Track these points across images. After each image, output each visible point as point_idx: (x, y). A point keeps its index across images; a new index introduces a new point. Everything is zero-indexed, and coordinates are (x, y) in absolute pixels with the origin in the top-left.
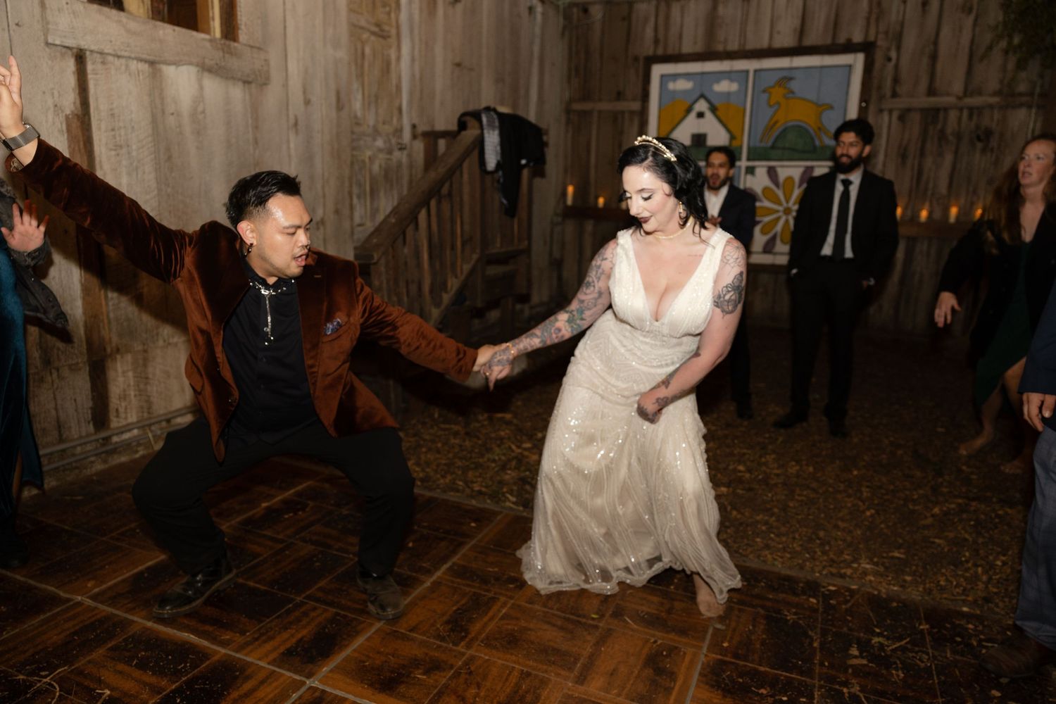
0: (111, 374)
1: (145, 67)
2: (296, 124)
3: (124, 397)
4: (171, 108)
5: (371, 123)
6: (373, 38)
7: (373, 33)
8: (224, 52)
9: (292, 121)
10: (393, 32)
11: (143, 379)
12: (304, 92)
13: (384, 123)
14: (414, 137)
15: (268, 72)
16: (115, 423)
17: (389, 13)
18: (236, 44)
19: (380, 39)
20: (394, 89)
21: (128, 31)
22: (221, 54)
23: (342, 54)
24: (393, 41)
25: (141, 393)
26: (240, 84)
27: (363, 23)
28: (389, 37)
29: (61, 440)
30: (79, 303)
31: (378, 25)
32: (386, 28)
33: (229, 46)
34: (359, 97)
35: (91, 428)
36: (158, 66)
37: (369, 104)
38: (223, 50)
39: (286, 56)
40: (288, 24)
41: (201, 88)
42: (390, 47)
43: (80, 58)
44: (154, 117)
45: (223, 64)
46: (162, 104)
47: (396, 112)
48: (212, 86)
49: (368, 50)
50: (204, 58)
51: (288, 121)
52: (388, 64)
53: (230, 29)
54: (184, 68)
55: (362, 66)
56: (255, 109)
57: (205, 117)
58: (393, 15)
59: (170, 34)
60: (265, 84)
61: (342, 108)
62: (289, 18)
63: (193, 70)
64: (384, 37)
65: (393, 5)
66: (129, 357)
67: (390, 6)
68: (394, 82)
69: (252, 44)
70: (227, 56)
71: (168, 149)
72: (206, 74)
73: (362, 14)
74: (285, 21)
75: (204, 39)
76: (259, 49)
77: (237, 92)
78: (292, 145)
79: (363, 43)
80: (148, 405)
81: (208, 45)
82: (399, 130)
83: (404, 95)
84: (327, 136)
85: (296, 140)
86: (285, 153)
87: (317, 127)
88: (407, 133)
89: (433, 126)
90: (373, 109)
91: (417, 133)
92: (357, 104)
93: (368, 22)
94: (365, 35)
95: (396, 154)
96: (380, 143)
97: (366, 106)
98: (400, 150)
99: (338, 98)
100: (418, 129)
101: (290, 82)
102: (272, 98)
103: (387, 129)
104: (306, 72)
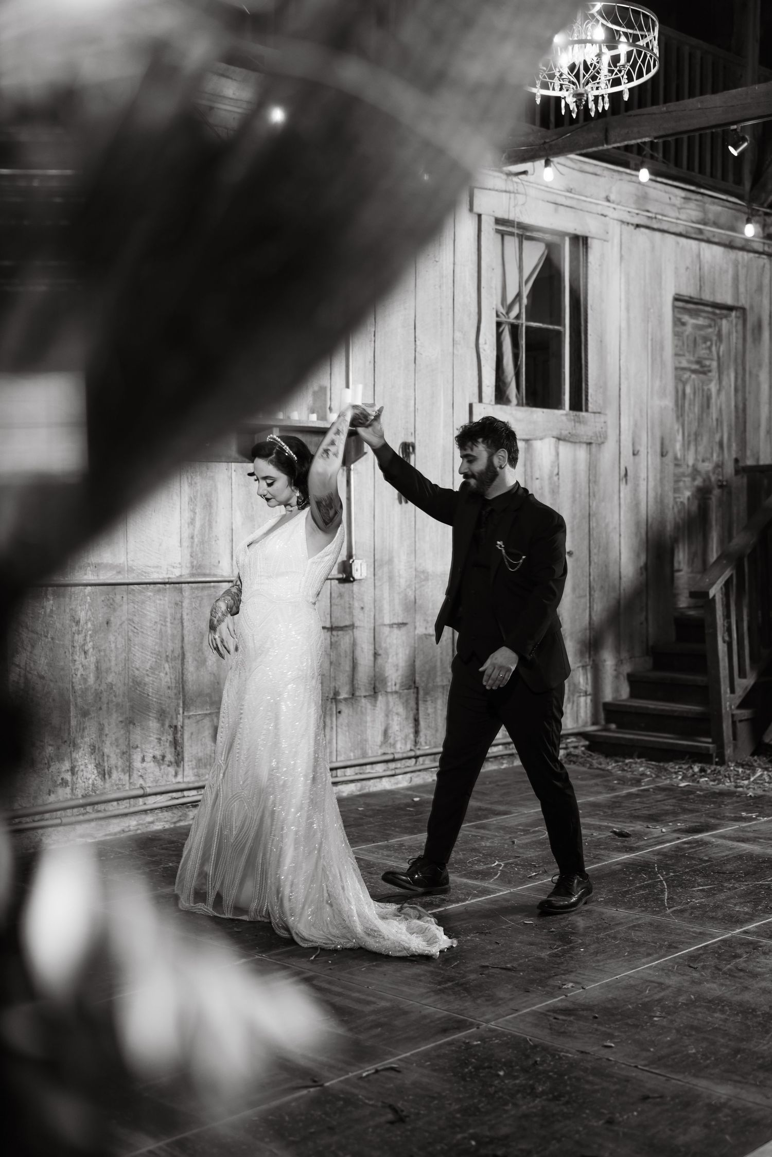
2: (626, 474)
4: (537, 475)
5: (691, 462)
6: (693, 376)
7: (694, 371)
8: (575, 422)
9: (623, 472)
10: (714, 364)
12: (633, 445)
13: (703, 461)
14: (737, 472)
15: (606, 432)
17: (710, 348)
18: (584, 414)
19: (701, 376)
20: (715, 423)
21: (518, 421)
22: (573, 423)
23: (667, 402)
24: (714, 374)
26: (584, 446)
27: (684, 364)
28: (710, 371)
31: (698, 362)
32: (707, 363)
33: (578, 417)
34: (680, 437)
36: (531, 442)
37: (689, 443)
38: (574, 420)
39: (620, 414)
40: (622, 387)
41: (557, 454)
42: (711, 381)
45: (574, 432)
46: (532, 472)
47: (716, 448)
48: (565, 449)
49: (688, 390)
50: (561, 429)
51: (620, 474)
52: (709, 398)
53: (578, 404)
54: (547, 440)
55: (683, 406)
56: (593, 467)
57: (559, 479)
58: (714, 349)
59: (539, 415)
60: (603, 443)
61: (666, 455)
62: (623, 380)
63: (554, 440)
64: (705, 373)
65: (714, 338)
67: (711, 340)
68: (714, 416)
69: (595, 411)
70: (577, 424)
72: (561, 442)
73: (684, 355)
74: (620, 384)
75: (562, 415)
76: (599, 413)
77: (582, 453)
78: (622, 495)
79: (684, 383)
81: (564, 418)
82: (719, 466)
83: (725, 429)
84: (651, 484)
85: (626, 490)
86: (616, 502)
87: (643, 475)
88: (729, 469)
89: (758, 460)
90: (692, 448)
91: (740, 470)
92: (678, 446)
93: (689, 362)
94: (687, 375)
95: (716, 492)
96: (699, 482)
97: (686, 446)
98: (721, 486)
99: (662, 444)
100: (741, 464)
101: (623, 437)
102: (608, 454)
103: (707, 467)
104: (636, 425)
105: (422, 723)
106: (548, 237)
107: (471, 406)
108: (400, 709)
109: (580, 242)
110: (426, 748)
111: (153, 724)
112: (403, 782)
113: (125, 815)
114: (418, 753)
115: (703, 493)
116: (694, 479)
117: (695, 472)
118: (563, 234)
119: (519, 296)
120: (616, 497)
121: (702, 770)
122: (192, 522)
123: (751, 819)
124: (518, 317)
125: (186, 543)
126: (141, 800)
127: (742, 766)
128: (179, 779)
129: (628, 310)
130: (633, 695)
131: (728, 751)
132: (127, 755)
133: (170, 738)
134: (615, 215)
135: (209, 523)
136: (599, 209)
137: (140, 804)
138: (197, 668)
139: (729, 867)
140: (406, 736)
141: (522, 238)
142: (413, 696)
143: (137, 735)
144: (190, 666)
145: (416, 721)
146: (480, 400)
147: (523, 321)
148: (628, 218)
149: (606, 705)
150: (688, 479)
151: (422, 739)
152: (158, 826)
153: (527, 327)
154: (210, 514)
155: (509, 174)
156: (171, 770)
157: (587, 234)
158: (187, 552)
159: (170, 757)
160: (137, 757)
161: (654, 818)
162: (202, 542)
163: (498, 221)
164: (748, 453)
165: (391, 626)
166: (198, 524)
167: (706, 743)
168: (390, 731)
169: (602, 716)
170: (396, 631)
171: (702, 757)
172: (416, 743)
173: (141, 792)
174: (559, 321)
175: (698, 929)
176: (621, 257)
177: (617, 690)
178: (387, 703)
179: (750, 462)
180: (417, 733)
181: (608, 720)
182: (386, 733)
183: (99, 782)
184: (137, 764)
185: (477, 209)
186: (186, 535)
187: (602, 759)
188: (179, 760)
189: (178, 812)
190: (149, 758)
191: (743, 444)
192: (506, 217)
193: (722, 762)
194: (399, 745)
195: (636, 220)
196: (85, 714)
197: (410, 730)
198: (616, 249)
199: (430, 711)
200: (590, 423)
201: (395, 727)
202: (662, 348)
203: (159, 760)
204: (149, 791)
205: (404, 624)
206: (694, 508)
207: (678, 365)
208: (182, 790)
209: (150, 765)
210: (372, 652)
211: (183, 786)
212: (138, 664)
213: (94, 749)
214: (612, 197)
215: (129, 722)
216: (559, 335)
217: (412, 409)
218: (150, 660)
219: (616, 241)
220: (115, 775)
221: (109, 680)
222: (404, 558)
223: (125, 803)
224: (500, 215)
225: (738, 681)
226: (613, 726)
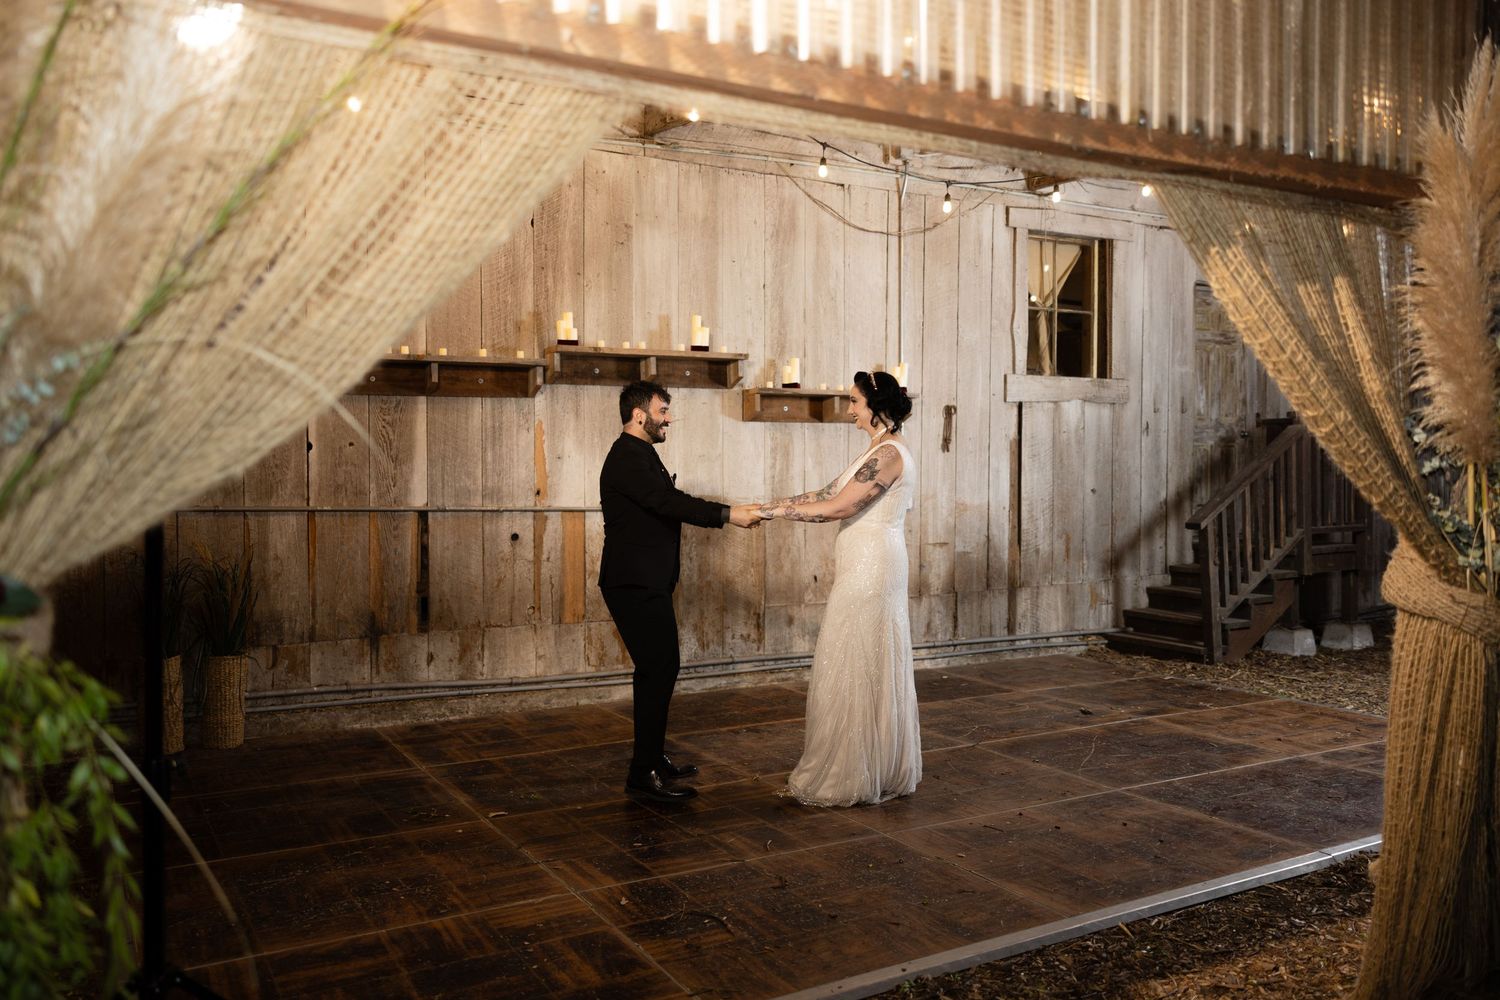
0: (1019, 599)
1: (1051, 405)
2: (1147, 427)
3: (1024, 616)
4: (1064, 429)
5: (1214, 417)
6: (1218, 346)
7: (1218, 343)
8: (1101, 387)
9: (1144, 426)
11: (1036, 606)
12: (1155, 404)
13: (1227, 416)
14: (1258, 425)
15: (1129, 394)
16: (1019, 633)
18: (1108, 381)
19: (1226, 346)
21: (1047, 387)
22: (1099, 388)
23: (1189, 369)
24: (1238, 344)
25: (1034, 615)
26: (1108, 406)
27: (1209, 336)
28: (1234, 342)
29: (991, 635)
30: (1007, 552)
31: (1222, 335)
32: (1232, 335)
33: (1104, 383)
34: (1204, 397)
35: (1006, 632)
36: (1059, 404)
37: (1212, 402)
38: (1099, 385)
39: (1142, 380)
40: (1144, 358)
41: (1083, 413)
42: (1235, 349)
43: (1020, 406)
44: (1054, 438)
45: (1099, 395)
46: (1060, 426)
47: (1239, 405)
48: (1091, 410)
49: (1212, 358)
50: (1087, 393)
51: (1141, 427)
52: (1232, 365)
53: (1103, 372)
54: (1073, 402)
55: (1207, 371)
56: (1116, 423)
57: (1084, 432)
59: (1068, 382)
60: (1126, 403)
61: (1187, 411)
62: (1145, 354)
63: (1080, 402)
64: (1229, 344)
66: (1029, 590)
69: (1118, 378)
70: (1103, 389)
71: (1061, 455)
72: (1087, 403)
73: (1208, 330)
74: (1142, 356)
75: (1087, 381)
76: (1122, 379)
77: (1106, 412)
78: (1143, 444)
79: (1208, 353)
80: (1036, 626)
81: (1089, 384)
82: (1243, 419)
83: (1248, 388)
84: (1172, 434)
85: (1146, 441)
86: (1138, 450)
87: (1164, 428)
88: (1251, 421)
89: (1278, 414)
90: (1216, 405)
91: (1261, 422)
92: (1202, 404)
93: (1213, 334)
94: (1211, 346)
95: (1239, 441)
96: (1222, 433)
97: (1209, 403)
98: (1243, 437)
99: (1183, 402)
100: (1262, 418)
101: (1144, 398)
102: (1130, 412)
103: (1230, 420)
104: (1157, 388)
105: (960, 620)
106: (1079, 241)
107: (1005, 376)
108: (941, 608)
109: (1106, 245)
110: (963, 639)
111: (742, 612)
112: (942, 664)
113: (719, 676)
114: (956, 642)
115: (1227, 443)
116: (1217, 431)
117: (1219, 424)
118: (1092, 239)
119: (1053, 291)
120: (1138, 446)
121: (1194, 668)
122: (773, 466)
123: (1205, 707)
124: (1052, 306)
125: (768, 482)
126: (731, 666)
127: (1230, 666)
128: (761, 652)
129: (1151, 295)
130: (1152, 604)
131: (1218, 654)
132: (721, 633)
133: (754, 622)
134: (1140, 220)
135: (787, 467)
136: (1125, 217)
137: (731, 669)
138: (776, 572)
139: (1155, 742)
140: (946, 629)
141: (1055, 242)
142: (952, 600)
143: (728, 620)
144: (771, 570)
145: (955, 618)
146: (1014, 372)
147: (1056, 309)
148: (1153, 223)
149: (1126, 612)
150: (1211, 432)
151: (960, 632)
152: (743, 686)
153: (1059, 314)
154: (788, 461)
155: (1040, 195)
156: (755, 646)
157: (1112, 237)
158: (769, 488)
159: (754, 636)
160: (728, 635)
161: (1121, 702)
162: (781, 481)
163: (1031, 232)
164: (1268, 409)
165: (934, 545)
166: (778, 467)
167: (1199, 647)
168: (932, 625)
169: (1122, 620)
170: (938, 549)
171: (1196, 658)
172: (955, 635)
173: (730, 660)
174: (1090, 307)
175: (1092, 783)
176: (1145, 253)
177: (1136, 600)
178: (931, 603)
179: (1270, 416)
180: (955, 627)
181: (1127, 624)
182: (928, 626)
183: (700, 652)
184: (729, 640)
185: (1011, 224)
186: (768, 475)
187: (1117, 655)
188: (760, 640)
189: (759, 677)
190: (738, 635)
191: (1264, 400)
192: (1038, 228)
193: (1211, 662)
194: (940, 636)
195: (1160, 224)
196: (690, 602)
197: (950, 625)
198: (1140, 248)
199: (967, 610)
200: (1113, 388)
201: (937, 621)
202: (1183, 325)
203: (746, 638)
204: (736, 659)
205: (946, 544)
206: (1217, 454)
207: (1201, 337)
208: (763, 661)
209: (738, 641)
210: (918, 564)
211: (763, 657)
212: (730, 568)
213: (696, 628)
214: (1137, 206)
215: (723, 610)
216: (1089, 318)
217: (954, 380)
218: (740, 566)
219: (1141, 240)
220: (711, 647)
221: (709, 578)
222: (946, 493)
223: (720, 667)
224: (1032, 227)
225: (1228, 596)
226: (1131, 629)
